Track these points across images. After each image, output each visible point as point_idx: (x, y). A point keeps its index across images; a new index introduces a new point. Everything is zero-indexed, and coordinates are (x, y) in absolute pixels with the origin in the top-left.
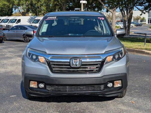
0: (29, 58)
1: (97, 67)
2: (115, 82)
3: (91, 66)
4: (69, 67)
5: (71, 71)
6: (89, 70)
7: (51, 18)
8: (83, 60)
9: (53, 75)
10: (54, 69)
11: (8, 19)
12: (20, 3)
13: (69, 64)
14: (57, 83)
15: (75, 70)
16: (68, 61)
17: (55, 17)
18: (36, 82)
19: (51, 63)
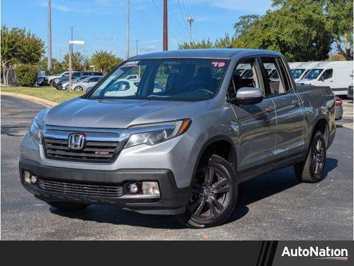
1: (110, 153)
2: (144, 183)
3: (101, 150)
4: (66, 148)
5: (70, 156)
6: (98, 156)
8: (88, 138)
10: (48, 151)
11: (302, 68)
12: (339, 27)
13: (66, 143)
15: (76, 155)
16: (66, 137)
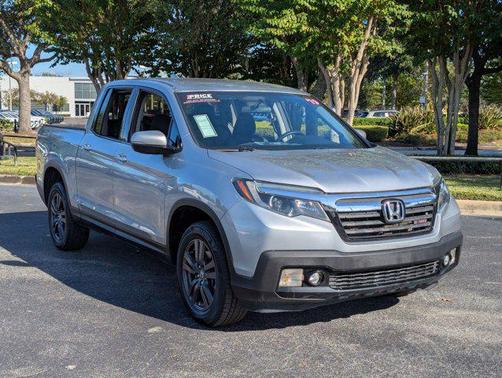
0: (267, 208)
4: (380, 222)
6: (416, 226)
7: (196, 96)
9: (349, 248)
10: (348, 232)
13: (378, 215)
14: (361, 266)
17: (209, 96)
18: (302, 270)
19: (341, 216)
